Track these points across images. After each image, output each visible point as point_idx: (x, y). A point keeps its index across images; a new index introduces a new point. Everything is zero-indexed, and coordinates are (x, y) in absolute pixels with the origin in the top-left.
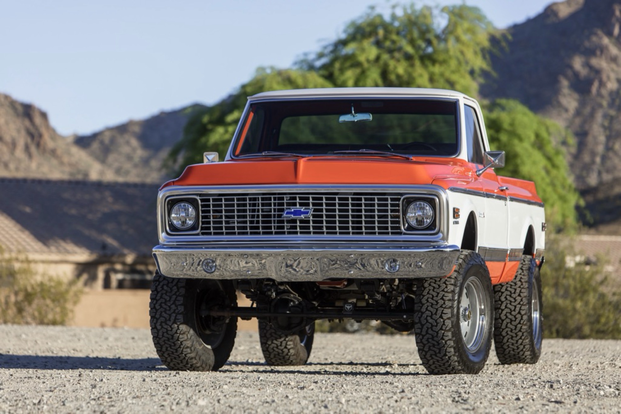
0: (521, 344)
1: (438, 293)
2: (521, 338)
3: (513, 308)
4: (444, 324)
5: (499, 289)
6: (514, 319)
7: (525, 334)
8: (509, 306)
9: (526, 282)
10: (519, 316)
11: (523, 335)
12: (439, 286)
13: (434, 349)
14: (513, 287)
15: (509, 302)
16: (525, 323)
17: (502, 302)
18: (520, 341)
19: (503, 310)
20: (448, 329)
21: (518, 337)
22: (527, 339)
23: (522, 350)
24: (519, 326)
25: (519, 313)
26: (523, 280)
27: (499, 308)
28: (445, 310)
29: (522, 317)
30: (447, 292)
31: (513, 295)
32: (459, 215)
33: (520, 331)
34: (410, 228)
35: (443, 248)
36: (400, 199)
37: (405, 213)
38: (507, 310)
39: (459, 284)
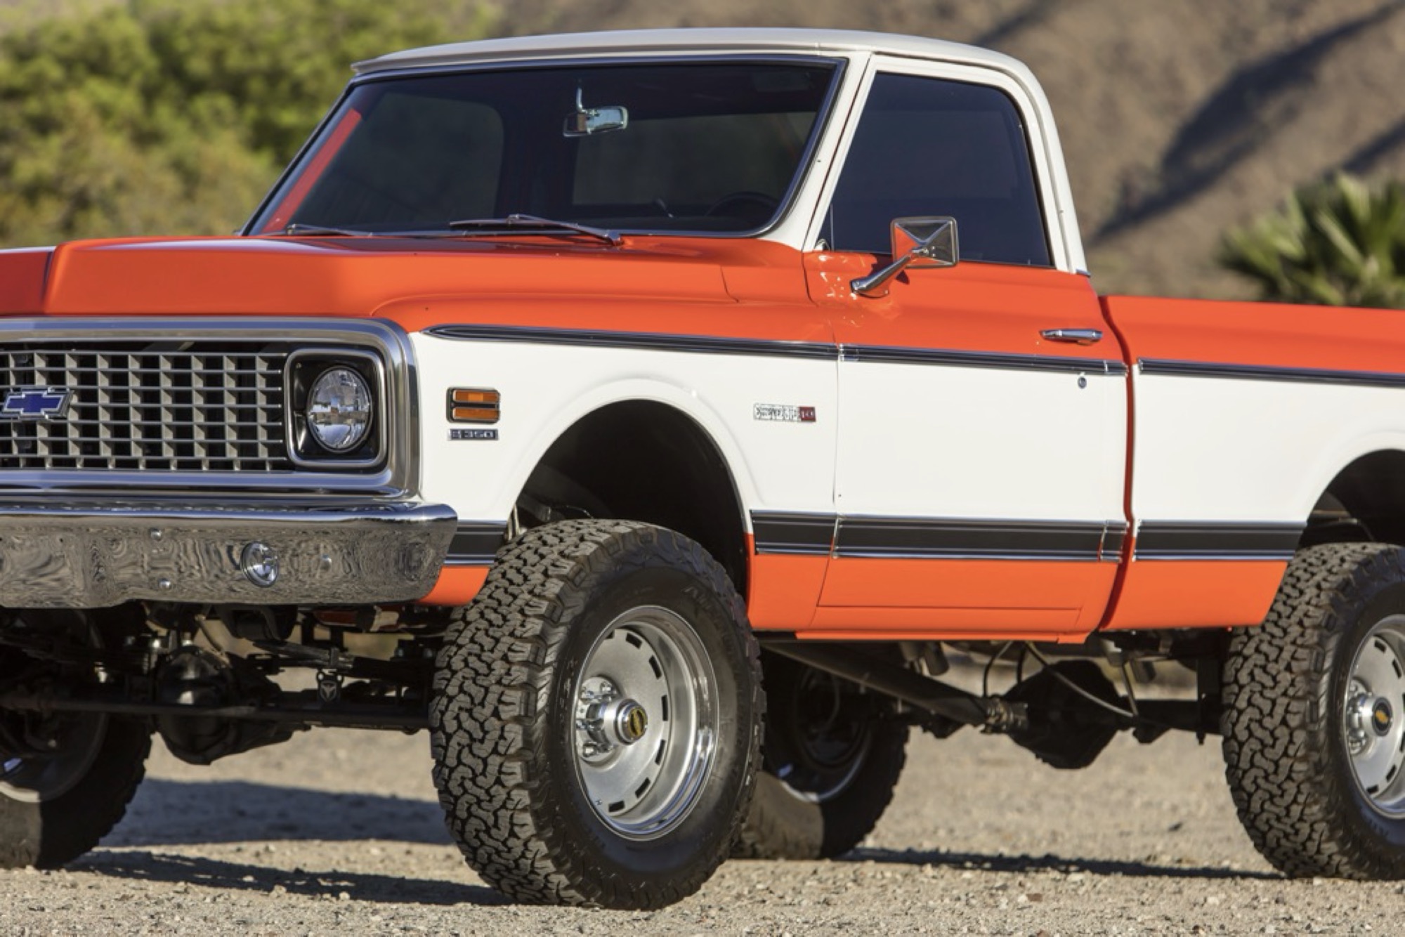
0: (1301, 819)
1: (497, 641)
2: (1295, 801)
3: (1266, 707)
4: (502, 737)
5: (1240, 647)
6: (1269, 741)
7: (1305, 788)
8: (1257, 699)
9: (1316, 627)
10: (1282, 732)
11: (1299, 792)
12: (505, 619)
13: (481, 813)
14: (1276, 642)
15: (1258, 688)
16: (1299, 754)
17: (1241, 687)
18: (1296, 810)
19: (1240, 712)
20: (512, 751)
21: (1288, 799)
22: (1316, 802)
23: (1310, 838)
24: (1285, 762)
25: (1284, 722)
26: (1307, 622)
27: (1232, 707)
28: (507, 692)
29: (1291, 735)
30: (521, 638)
31: (1272, 668)
32: (498, 413)
33: (1289, 778)
34: (314, 449)
35: (406, 511)
36: (284, 360)
37: (301, 404)
38: (1251, 713)
39: (567, 617)
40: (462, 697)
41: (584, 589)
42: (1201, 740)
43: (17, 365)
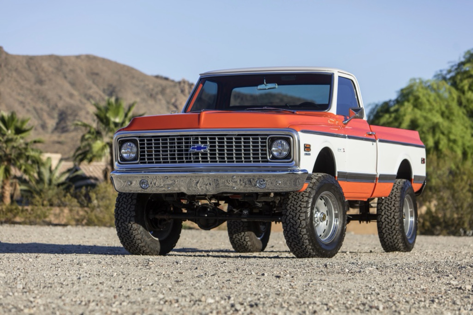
0: (396, 239)
1: (297, 203)
2: (395, 235)
3: (389, 214)
4: (301, 224)
5: (381, 202)
6: (390, 222)
7: (398, 232)
8: (387, 213)
9: (399, 197)
10: (393, 220)
11: (396, 232)
12: (298, 198)
13: (295, 240)
14: (390, 200)
15: (387, 210)
16: (397, 224)
17: (382, 210)
18: (395, 237)
19: (383, 216)
20: (303, 227)
21: (393, 234)
22: (400, 235)
23: (397, 243)
24: (394, 226)
25: (393, 218)
26: (396, 196)
27: (380, 215)
28: (301, 214)
29: (395, 220)
30: (303, 202)
31: (390, 206)
32: (310, 149)
33: (394, 230)
34: (274, 158)
35: (296, 171)
36: (267, 138)
37: (270, 148)
38: (385, 216)
39: (312, 196)
40: (290, 215)
41: (315, 190)
42: (360, 222)
43: (193, 140)
